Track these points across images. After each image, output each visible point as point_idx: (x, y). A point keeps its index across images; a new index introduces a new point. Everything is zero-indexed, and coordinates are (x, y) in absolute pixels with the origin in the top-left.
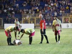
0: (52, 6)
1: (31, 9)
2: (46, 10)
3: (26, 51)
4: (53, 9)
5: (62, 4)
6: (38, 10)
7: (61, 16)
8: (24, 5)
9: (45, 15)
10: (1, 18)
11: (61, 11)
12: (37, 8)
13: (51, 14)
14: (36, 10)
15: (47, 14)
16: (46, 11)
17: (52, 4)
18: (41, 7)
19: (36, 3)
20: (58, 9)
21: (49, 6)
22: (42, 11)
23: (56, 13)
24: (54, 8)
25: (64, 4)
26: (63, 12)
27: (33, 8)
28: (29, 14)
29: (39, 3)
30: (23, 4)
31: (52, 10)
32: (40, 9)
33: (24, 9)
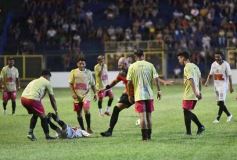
0: (194, 17)
1: (131, 29)
2: (176, 28)
4: (197, 25)
5: (227, 10)
6: (152, 30)
7: (224, 46)
8: (111, 15)
9: (173, 44)
10: (41, 56)
11: (222, 33)
12: (149, 23)
13: (192, 42)
14: (147, 29)
15: (182, 41)
16: (177, 32)
17: (194, 12)
18: (161, 20)
19: (146, 9)
20: (213, 25)
21: (187, 17)
22: (163, 34)
23: (208, 38)
24: (201, 23)
25: (232, 11)
26: (230, 34)
27: (137, 24)
28: (124, 42)
29: (154, 8)
30: (106, 12)
31: (194, 29)
32: (159, 27)
33: (108, 27)
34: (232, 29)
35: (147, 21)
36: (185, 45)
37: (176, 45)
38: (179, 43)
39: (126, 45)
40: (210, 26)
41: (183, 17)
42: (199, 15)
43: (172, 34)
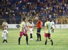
0: (47, 10)
1: (29, 12)
2: (42, 13)
3: (25, 47)
5: (56, 8)
6: (35, 13)
7: (55, 18)
8: (23, 9)
9: (41, 17)
10: (4, 19)
11: (55, 14)
13: (46, 16)
14: (34, 13)
15: (43, 16)
16: (42, 14)
17: (47, 8)
18: (38, 10)
19: (33, 7)
20: (52, 12)
21: (45, 9)
22: (38, 14)
24: (49, 11)
25: (58, 8)
26: (57, 14)
27: (31, 11)
28: (27, 16)
29: (36, 7)
30: (22, 8)
31: (47, 13)
32: (37, 12)
33: (23, 12)
34: (57, 13)
35: (34, 10)
36: (44, 17)
37: (42, 17)
38: (43, 17)
39: (28, 17)
40: (51, 12)
41: (44, 9)
42: (48, 9)
43: (41, 14)
